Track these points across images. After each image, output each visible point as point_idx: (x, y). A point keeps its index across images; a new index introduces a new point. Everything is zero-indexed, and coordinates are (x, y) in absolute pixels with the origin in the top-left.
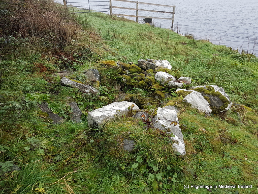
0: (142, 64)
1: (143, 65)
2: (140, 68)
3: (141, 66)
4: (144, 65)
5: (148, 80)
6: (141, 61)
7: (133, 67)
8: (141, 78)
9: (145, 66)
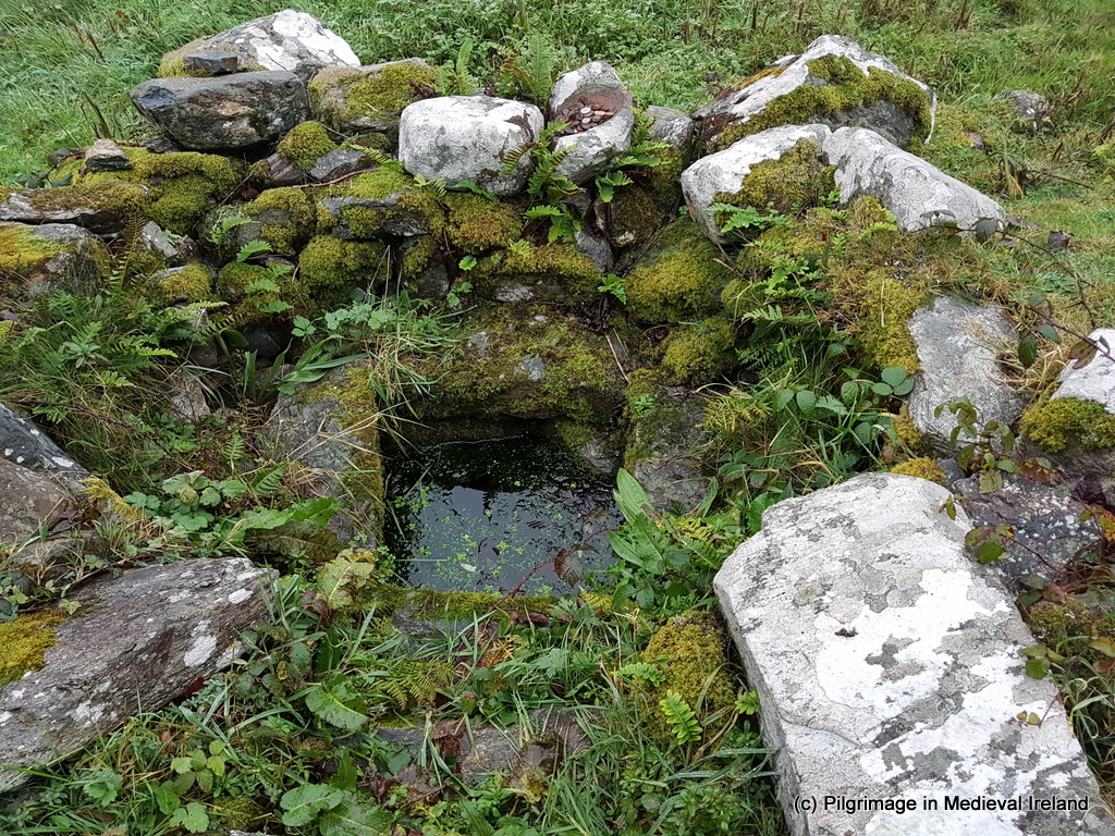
0: (207, 122)
1: (227, 125)
2: (221, 158)
3: (208, 138)
4: (231, 119)
5: (371, 213)
6: (192, 100)
7: (158, 175)
8: (293, 232)
9: (245, 123)
